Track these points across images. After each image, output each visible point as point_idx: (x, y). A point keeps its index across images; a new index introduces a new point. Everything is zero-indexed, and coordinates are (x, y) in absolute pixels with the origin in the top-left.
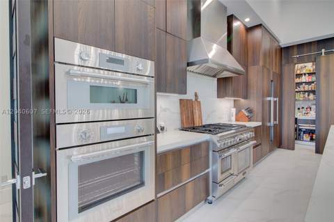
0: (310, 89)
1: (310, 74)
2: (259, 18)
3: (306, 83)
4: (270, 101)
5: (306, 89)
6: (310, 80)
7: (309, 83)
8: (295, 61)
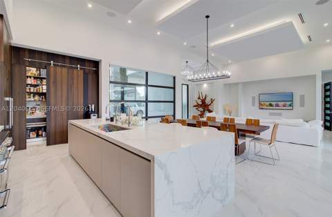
0: (35, 91)
1: (35, 78)
2: (4, 8)
3: (31, 85)
4: (8, 102)
5: (32, 90)
6: (35, 83)
7: (35, 86)
8: (27, 64)
